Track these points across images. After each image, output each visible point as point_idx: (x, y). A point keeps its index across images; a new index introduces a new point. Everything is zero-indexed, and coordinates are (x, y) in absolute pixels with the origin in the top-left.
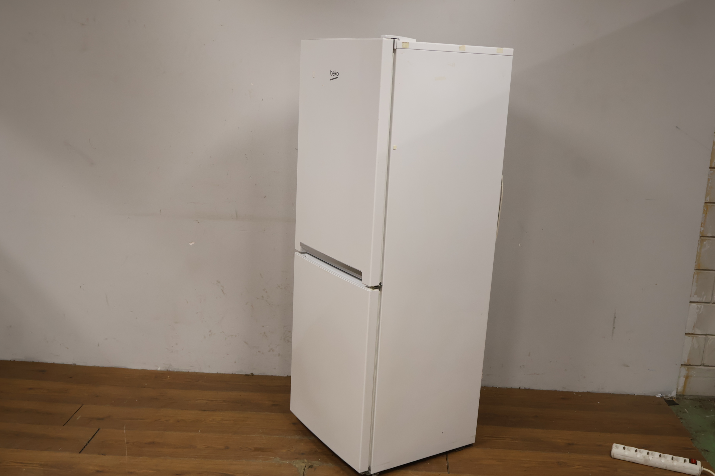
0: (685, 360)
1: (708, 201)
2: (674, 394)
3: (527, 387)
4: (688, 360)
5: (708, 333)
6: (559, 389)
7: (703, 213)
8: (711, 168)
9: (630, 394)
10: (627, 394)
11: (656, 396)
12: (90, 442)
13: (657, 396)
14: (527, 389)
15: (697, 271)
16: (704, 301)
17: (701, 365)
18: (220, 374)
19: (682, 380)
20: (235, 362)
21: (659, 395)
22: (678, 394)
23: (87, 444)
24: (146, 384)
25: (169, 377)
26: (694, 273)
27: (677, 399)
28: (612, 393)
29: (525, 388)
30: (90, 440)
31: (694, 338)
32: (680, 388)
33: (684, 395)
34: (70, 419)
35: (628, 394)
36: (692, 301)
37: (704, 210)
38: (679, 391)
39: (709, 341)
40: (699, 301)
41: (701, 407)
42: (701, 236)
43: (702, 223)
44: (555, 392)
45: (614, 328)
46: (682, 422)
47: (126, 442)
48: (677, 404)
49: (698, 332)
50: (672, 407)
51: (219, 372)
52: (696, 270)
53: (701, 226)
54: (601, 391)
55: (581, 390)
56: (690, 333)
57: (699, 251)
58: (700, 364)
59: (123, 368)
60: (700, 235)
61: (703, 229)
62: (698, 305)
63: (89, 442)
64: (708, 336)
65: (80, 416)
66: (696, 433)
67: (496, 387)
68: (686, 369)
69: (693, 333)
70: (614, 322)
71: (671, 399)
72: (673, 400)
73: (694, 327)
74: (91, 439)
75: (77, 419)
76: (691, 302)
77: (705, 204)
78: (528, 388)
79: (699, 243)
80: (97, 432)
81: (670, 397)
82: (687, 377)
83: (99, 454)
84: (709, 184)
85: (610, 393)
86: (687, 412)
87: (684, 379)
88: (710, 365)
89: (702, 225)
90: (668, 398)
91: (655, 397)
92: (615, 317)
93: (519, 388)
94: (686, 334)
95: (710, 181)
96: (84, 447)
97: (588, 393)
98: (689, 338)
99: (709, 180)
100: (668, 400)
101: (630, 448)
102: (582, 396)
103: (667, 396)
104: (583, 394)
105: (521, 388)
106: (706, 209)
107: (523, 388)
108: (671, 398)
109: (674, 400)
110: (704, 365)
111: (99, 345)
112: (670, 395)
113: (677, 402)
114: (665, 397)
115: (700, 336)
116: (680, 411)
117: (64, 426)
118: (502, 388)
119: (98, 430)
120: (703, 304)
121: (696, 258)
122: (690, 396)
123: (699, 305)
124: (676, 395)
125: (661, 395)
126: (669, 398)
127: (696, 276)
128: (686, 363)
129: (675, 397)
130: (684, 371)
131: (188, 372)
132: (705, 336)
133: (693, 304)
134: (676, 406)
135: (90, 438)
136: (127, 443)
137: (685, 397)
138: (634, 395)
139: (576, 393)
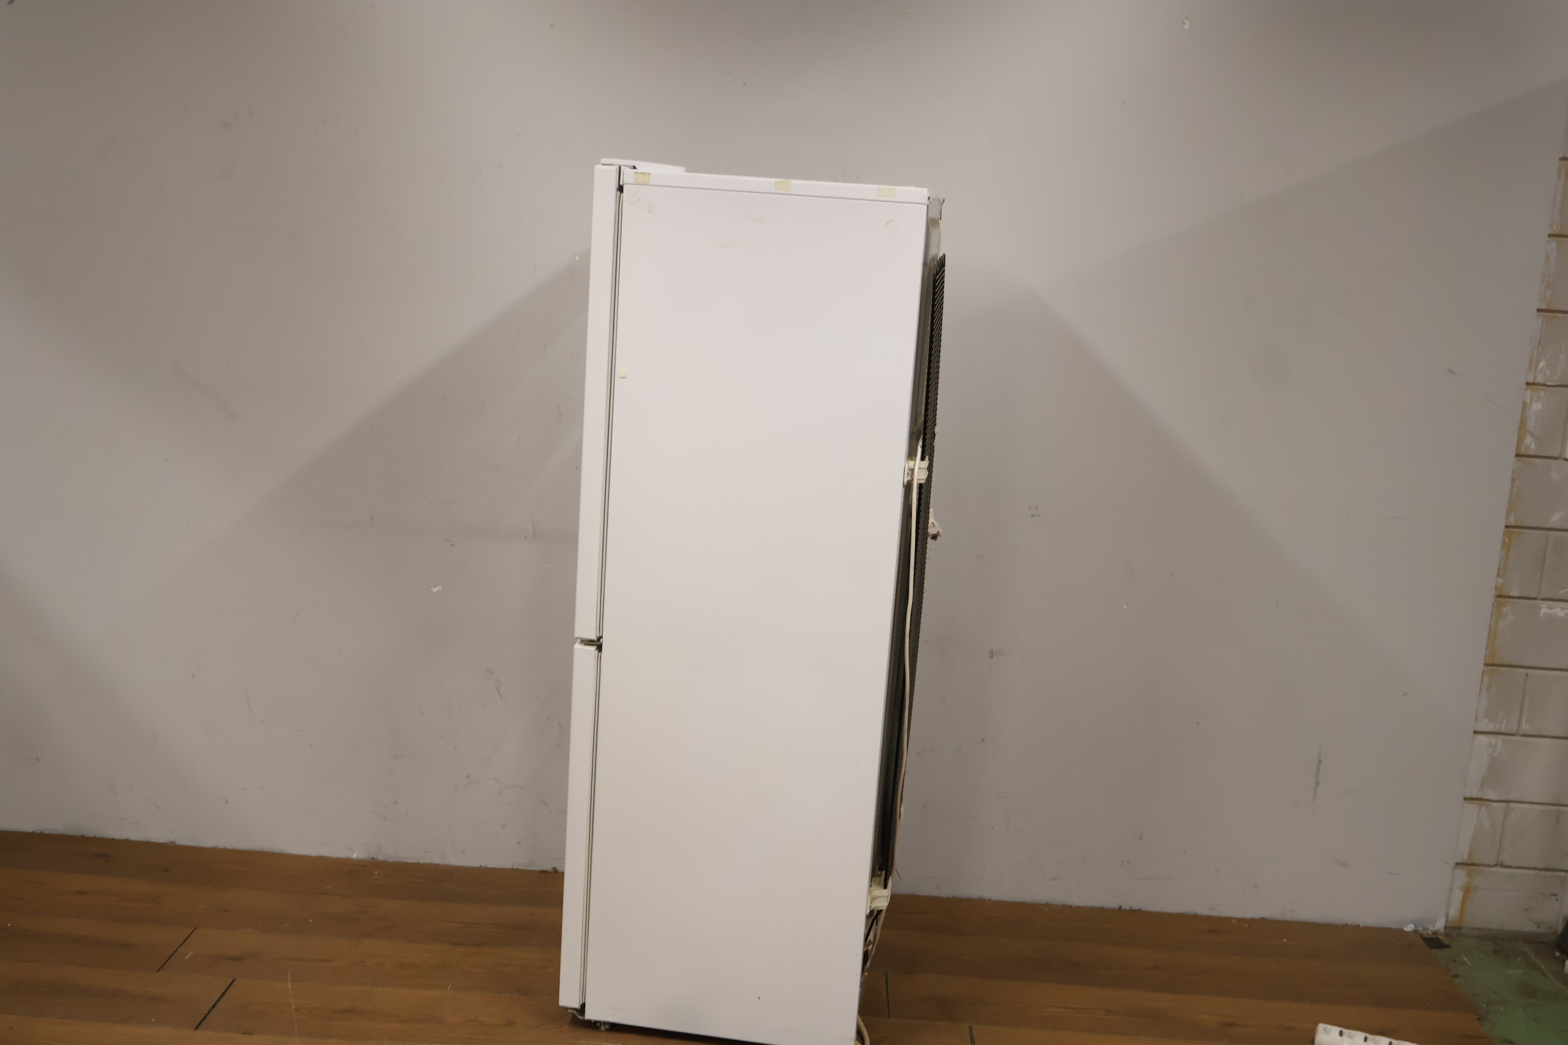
0: (1463, 854)
1: (1513, 523)
2: (1440, 925)
3: (1136, 905)
4: (1470, 854)
5: (1511, 798)
6: (1203, 910)
7: (1502, 548)
8: (1518, 455)
9: (1349, 923)
10: (1344, 923)
11: (1403, 929)
12: (217, 1006)
13: (1406, 929)
14: (1135, 911)
15: (1490, 668)
16: (1503, 730)
17: (1496, 865)
18: (486, 868)
19: (1458, 895)
20: (519, 843)
21: (1410, 928)
22: (1448, 925)
23: (210, 1011)
24: (329, 887)
25: (376, 873)
26: (1484, 671)
27: (1446, 935)
28: (1312, 921)
29: (1131, 908)
30: (216, 1004)
31: (1483, 807)
32: (1453, 913)
33: (1460, 928)
34: (170, 958)
35: (1346, 924)
36: (1479, 729)
37: (1504, 541)
38: (1450, 918)
39: (1512, 816)
40: (1492, 731)
41: (1496, 952)
42: (1499, 596)
43: (1499, 569)
44: (1194, 918)
45: (1318, 784)
46: (1457, 982)
47: (293, 1007)
48: (1448, 947)
49: (1490, 794)
50: (1438, 953)
51: (484, 865)
52: (1486, 665)
53: (1498, 575)
54: (1290, 916)
55: (1248, 915)
56: (1474, 796)
57: (1492, 625)
58: (1494, 864)
59: (278, 852)
60: (1496, 594)
61: (1501, 581)
62: (1491, 739)
63: (214, 1007)
64: (1511, 804)
65: (192, 952)
66: (1487, 1006)
67: (1071, 906)
68: (1466, 872)
69: (1479, 796)
70: (1318, 771)
71: (1435, 936)
72: (1437, 939)
73: (1481, 785)
74: (219, 1000)
75: (187, 958)
76: (1476, 732)
77: (1507, 529)
78: (1137, 908)
79: (1492, 611)
80: (230, 986)
81: (1432, 932)
82: (1467, 891)
83: (237, 1032)
84: (1515, 489)
85: (1307, 921)
86: (1469, 963)
87: (1462, 893)
88: (1515, 866)
89: (1500, 572)
90: (1428, 934)
91: (1401, 931)
92: (1320, 762)
93: (1118, 907)
94: (1465, 799)
95: (1517, 483)
96: (205, 1017)
97: (1263, 919)
98: (1471, 808)
99: (1513, 481)
100: (1429, 937)
101: (1353, 1032)
102: (1250, 926)
103: (1425, 929)
104: (1251, 922)
105: (1122, 908)
106: (1507, 540)
107: (1128, 908)
108: (1435, 933)
109: (1441, 937)
110: (1502, 866)
111: (227, 802)
112: (1432, 928)
113: (1446, 941)
114: (1422, 932)
115: (1494, 804)
116: (1454, 961)
117: (158, 971)
118: (1083, 907)
119: (232, 982)
120: (1501, 737)
121: (1488, 641)
122: (1473, 929)
123: (1493, 739)
124: (1445, 927)
125: (1413, 926)
126: (1430, 933)
127: (1486, 679)
128: (1465, 860)
129: (1442, 931)
130: (1461, 876)
131: (418, 863)
132: (1504, 805)
133: (1480, 737)
134: (1445, 950)
135: (216, 997)
136: (297, 1010)
137: (1463, 931)
138: (1359, 925)
139: (1237, 919)
